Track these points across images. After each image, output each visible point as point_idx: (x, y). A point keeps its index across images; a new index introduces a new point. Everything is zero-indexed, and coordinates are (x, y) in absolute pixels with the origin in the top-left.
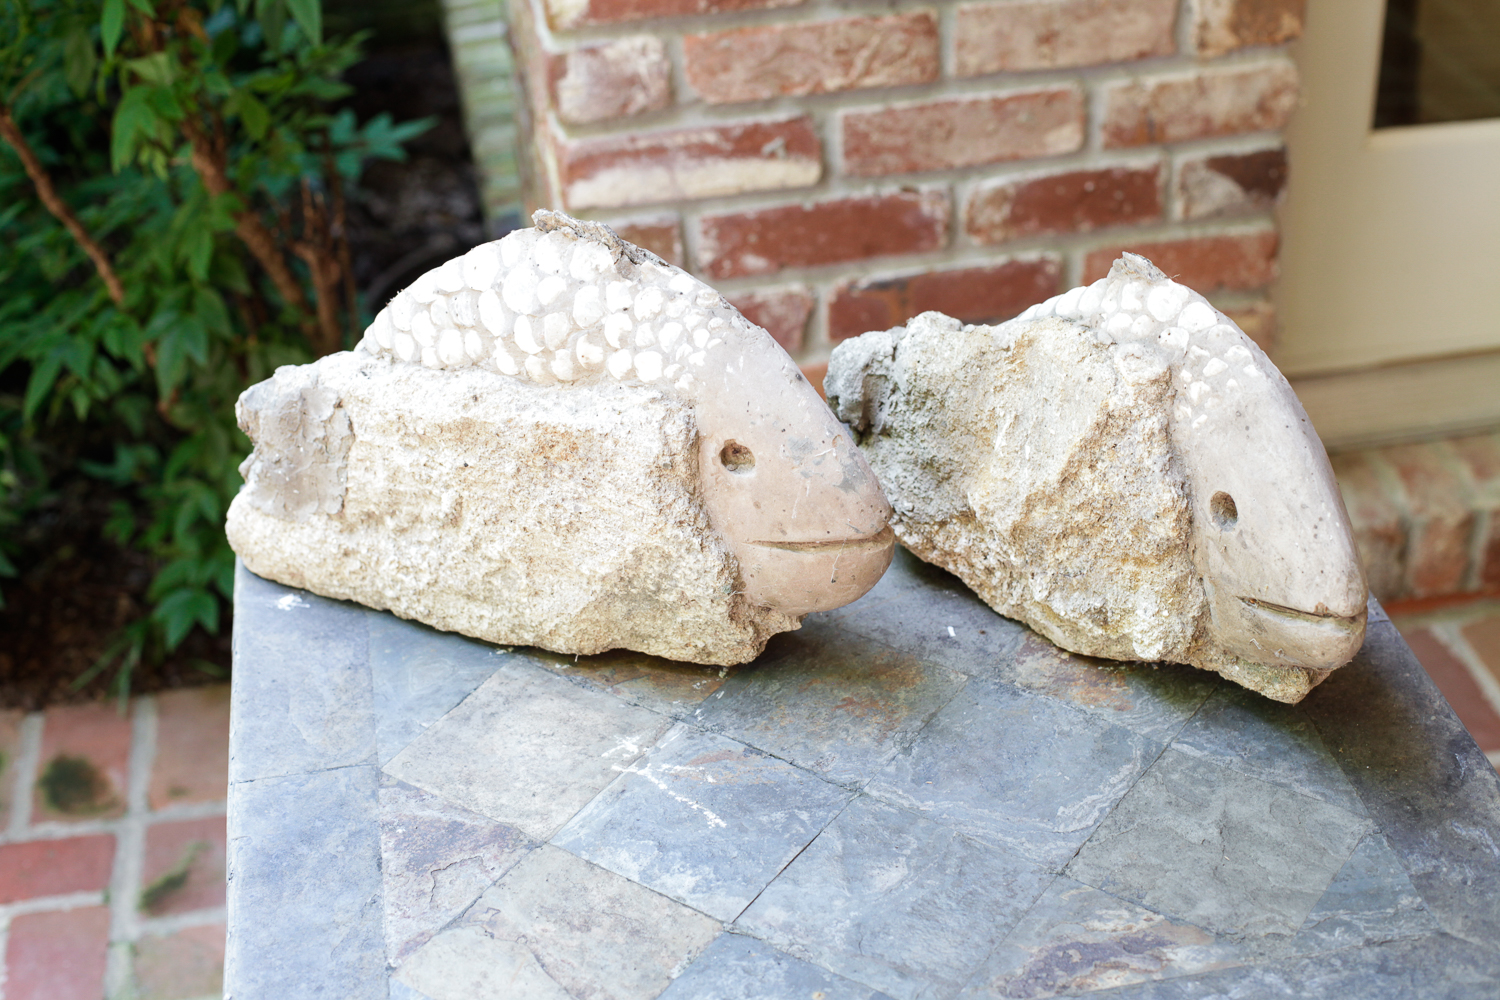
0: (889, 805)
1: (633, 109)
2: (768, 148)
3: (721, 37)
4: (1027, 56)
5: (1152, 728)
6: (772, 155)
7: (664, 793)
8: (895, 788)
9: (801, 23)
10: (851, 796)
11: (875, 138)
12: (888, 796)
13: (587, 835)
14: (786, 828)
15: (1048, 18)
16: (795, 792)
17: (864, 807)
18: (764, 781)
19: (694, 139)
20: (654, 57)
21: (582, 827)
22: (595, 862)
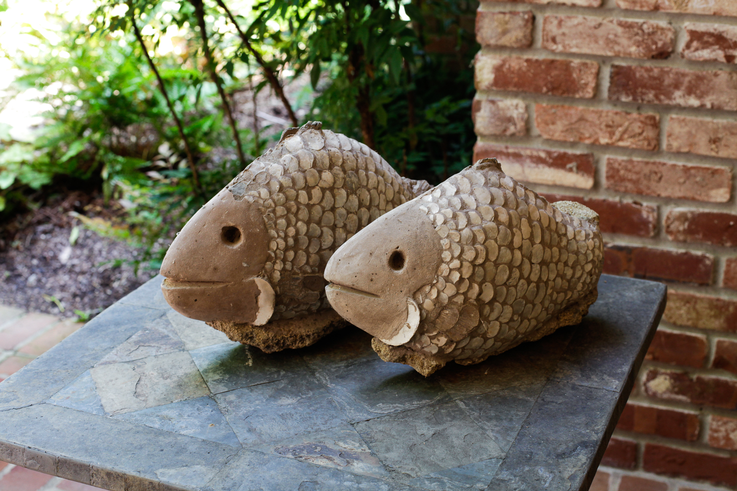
1: (508, 133)
2: (569, 166)
3: (552, 107)
6: (571, 170)
9: (592, 108)
11: (622, 172)
15: (716, 131)
19: (535, 153)
20: (521, 110)
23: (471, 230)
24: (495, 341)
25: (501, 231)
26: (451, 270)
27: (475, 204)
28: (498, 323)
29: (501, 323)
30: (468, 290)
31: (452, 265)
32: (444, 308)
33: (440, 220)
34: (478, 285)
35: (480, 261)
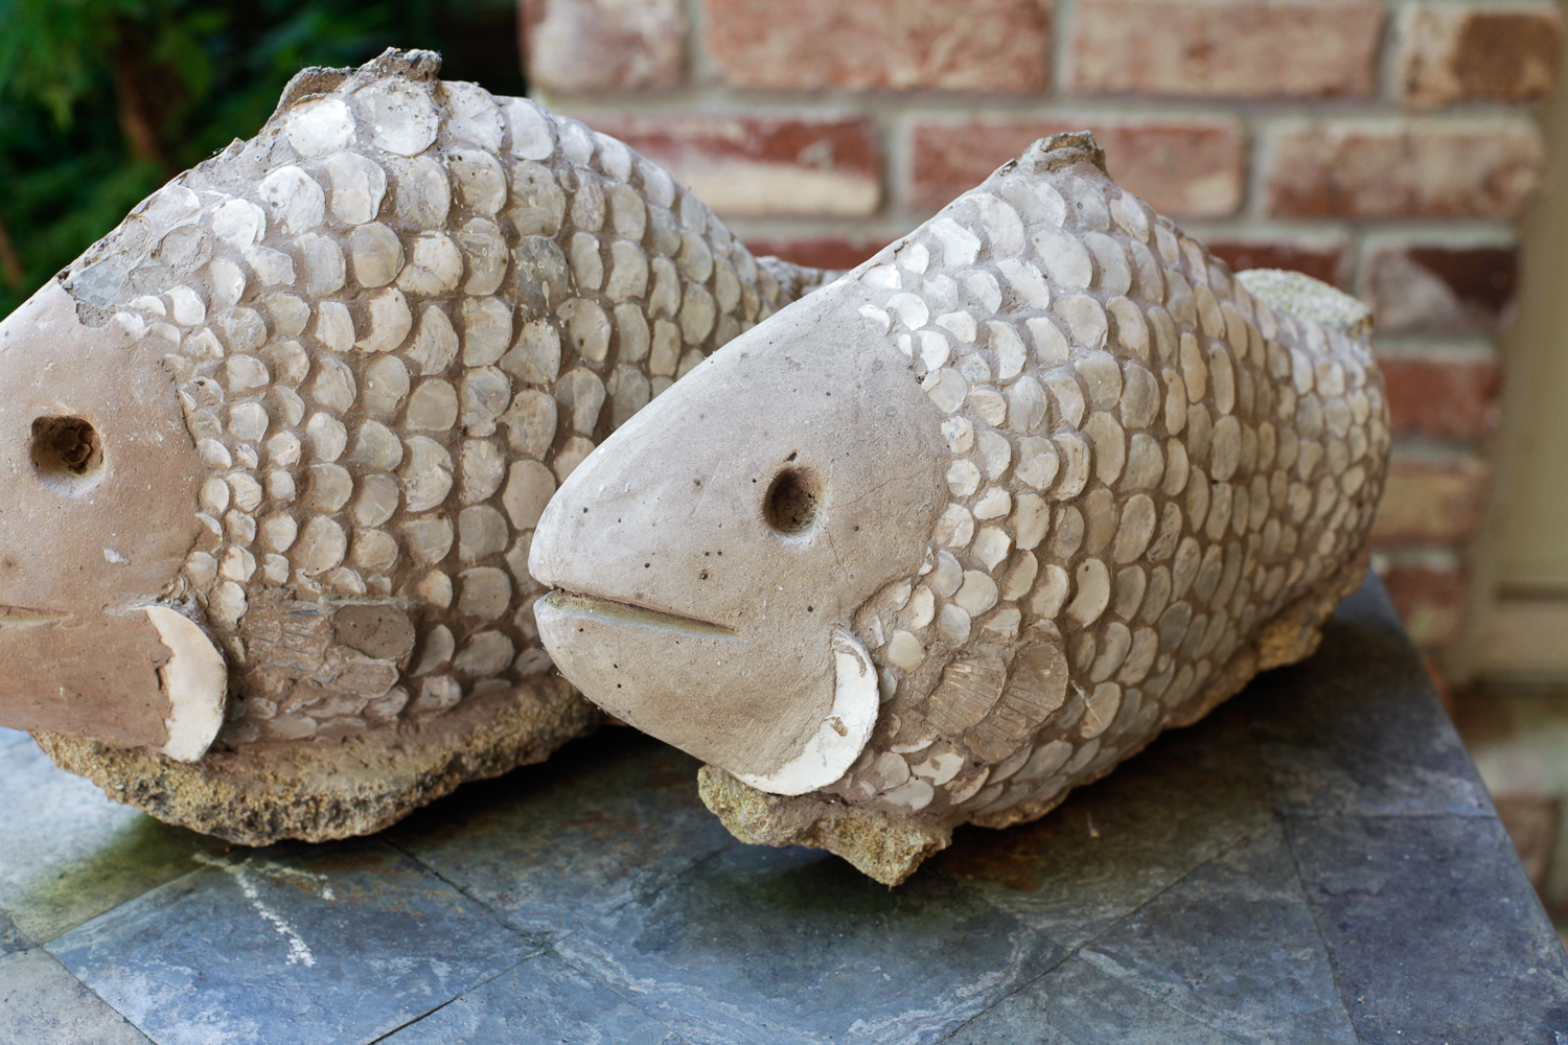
0: (583, 975)
1: (631, 78)
2: (808, 154)
4: (1169, 74)
5: (1057, 922)
6: (814, 165)
7: (248, 903)
8: (603, 952)
10: (530, 952)
11: (955, 160)
12: (587, 960)
13: (102, 945)
14: (404, 983)
15: (1202, 24)
16: (446, 933)
17: (543, 973)
18: (408, 909)
19: (711, 130)
20: (666, 11)
21: (101, 931)
22: (91, 986)
23: (1040, 381)
24: (1103, 745)
25: (1132, 382)
26: (979, 525)
27: (1045, 290)
28: (1117, 688)
29: (1124, 687)
30: (1033, 591)
31: (982, 510)
32: (957, 656)
33: (935, 354)
34: (1065, 569)
35: (1072, 487)
